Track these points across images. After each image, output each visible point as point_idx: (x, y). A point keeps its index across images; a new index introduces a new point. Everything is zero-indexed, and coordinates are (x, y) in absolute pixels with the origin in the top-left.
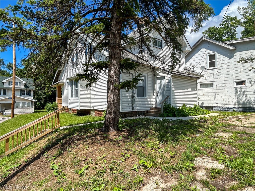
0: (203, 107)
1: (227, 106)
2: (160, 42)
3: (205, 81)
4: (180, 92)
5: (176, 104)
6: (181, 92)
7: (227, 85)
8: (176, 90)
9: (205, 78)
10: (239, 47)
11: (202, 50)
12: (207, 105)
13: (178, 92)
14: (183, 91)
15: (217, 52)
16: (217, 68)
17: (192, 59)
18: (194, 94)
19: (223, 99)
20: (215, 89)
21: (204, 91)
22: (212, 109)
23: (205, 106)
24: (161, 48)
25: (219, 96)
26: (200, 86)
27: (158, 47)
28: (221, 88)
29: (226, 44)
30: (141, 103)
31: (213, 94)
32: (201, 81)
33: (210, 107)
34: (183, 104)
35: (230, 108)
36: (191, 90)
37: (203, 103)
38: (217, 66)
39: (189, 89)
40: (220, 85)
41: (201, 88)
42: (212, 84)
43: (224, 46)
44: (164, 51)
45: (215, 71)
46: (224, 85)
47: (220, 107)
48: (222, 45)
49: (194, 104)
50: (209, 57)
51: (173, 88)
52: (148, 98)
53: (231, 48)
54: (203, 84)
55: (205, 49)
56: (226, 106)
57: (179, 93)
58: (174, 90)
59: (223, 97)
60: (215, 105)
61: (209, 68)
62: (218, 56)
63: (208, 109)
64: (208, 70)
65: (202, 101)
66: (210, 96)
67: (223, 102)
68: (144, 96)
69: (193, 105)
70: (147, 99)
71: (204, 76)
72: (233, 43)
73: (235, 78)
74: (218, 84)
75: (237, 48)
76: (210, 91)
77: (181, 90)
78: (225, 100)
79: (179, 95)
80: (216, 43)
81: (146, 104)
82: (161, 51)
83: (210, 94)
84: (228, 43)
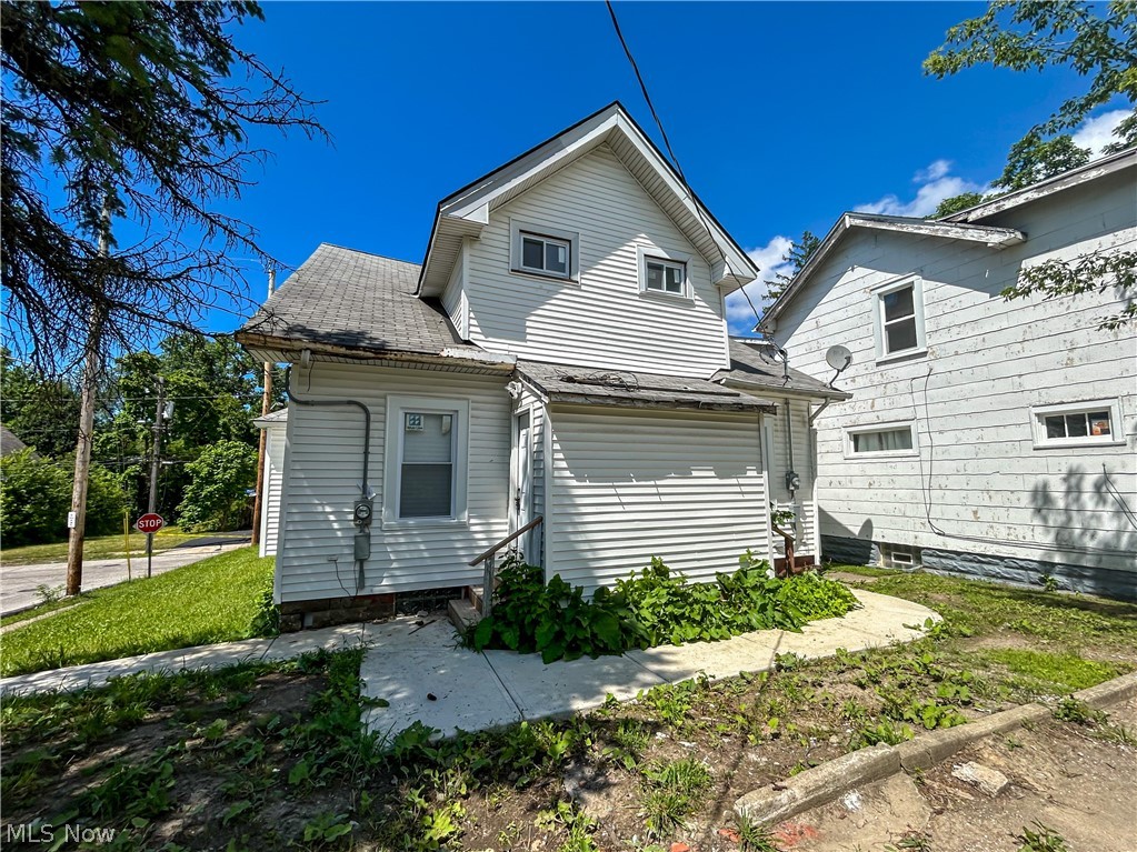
0: (873, 546)
1: (1004, 551)
3: (871, 417)
4: (620, 491)
5: (585, 566)
6: (635, 490)
7: (989, 435)
8: (588, 483)
9: (873, 406)
10: (1043, 226)
11: (849, 276)
12: (891, 539)
13: (612, 491)
14: (652, 483)
15: (920, 272)
16: (925, 350)
17: (807, 324)
18: (740, 497)
19: (975, 513)
20: (925, 455)
21: (871, 470)
22: (919, 560)
23: (881, 540)
24: (566, 274)
25: (950, 497)
26: (852, 443)
27: (545, 271)
28: (956, 452)
29: (965, 221)
31: (915, 482)
32: (854, 418)
33: (907, 548)
34: (649, 560)
35: (1022, 568)
36: (713, 474)
37: (868, 526)
38: (929, 342)
39: (695, 474)
40: (949, 438)
41: (856, 450)
42: (910, 431)
43: (951, 235)
44: (583, 288)
45: (920, 368)
46: (972, 437)
47: (958, 553)
48: (940, 234)
49: (744, 552)
50: (882, 303)
51: (567, 473)
52: (472, 521)
53: (994, 238)
54: (867, 435)
55: (860, 271)
56: (992, 550)
57: (616, 500)
58: (574, 483)
59: (975, 498)
60: (928, 540)
61: (885, 356)
62: (926, 291)
63: (897, 557)
64: (882, 367)
65: (865, 518)
66: (901, 493)
67: (973, 530)
68: (447, 512)
69: (737, 560)
70: (463, 527)
72: (1006, 207)
73: (1034, 397)
74: (941, 432)
75: (1032, 234)
76: (901, 468)
77: (635, 483)
78: (985, 515)
79: (620, 508)
80: (910, 230)
82: (565, 291)
83: (899, 481)
84: (972, 217)
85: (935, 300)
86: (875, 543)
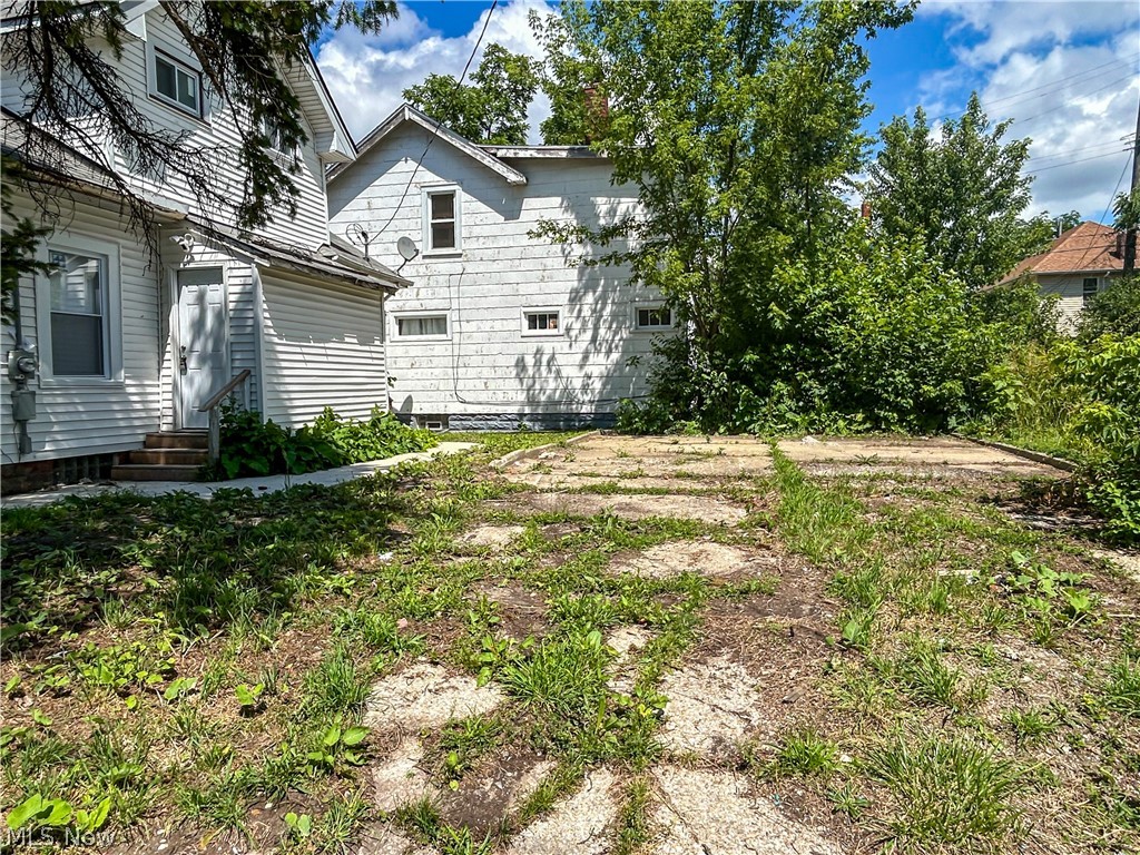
0: (412, 418)
1: (500, 410)
2: (189, 80)
3: (416, 304)
4: (305, 350)
5: (285, 410)
6: (313, 349)
7: (498, 325)
8: (284, 342)
9: (418, 295)
10: (540, 177)
11: (401, 166)
12: (428, 409)
13: (298, 350)
14: (322, 345)
15: (461, 183)
16: (460, 252)
17: (359, 202)
18: (370, 361)
19: (486, 383)
20: (456, 340)
21: (414, 351)
22: (446, 424)
23: (419, 412)
24: (197, 112)
25: (472, 373)
26: (397, 327)
27: (177, 103)
28: (478, 337)
29: (495, 155)
30: (81, 408)
31: (448, 361)
32: (401, 303)
33: (438, 416)
34: (322, 409)
35: (509, 420)
36: (355, 341)
37: (409, 401)
38: (464, 246)
39: (347, 340)
40: (472, 326)
41: (400, 334)
42: (445, 319)
43: (485, 162)
44: (214, 132)
45: (455, 266)
46: (486, 326)
47: (473, 415)
48: (478, 158)
49: (373, 406)
50: (430, 201)
51: (272, 331)
52: (128, 382)
53: (512, 177)
54: (410, 320)
55: (412, 165)
56: (494, 410)
57: (300, 357)
58: (276, 340)
59: (486, 373)
60: (455, 408)
61: (430, 251)
62: (464, 202)
63: (431, 425)
64: (427, 261)
65: (407, 394)
66: (436, 371)
67: (483, 397)
68: (99, 370)
69: (369, 412)
70: (120, 387)
71: (412, 284)
72: (520, 156)
73: (523, 300)
74: (468, 321)
75: (532, 181)
76: (439, 349)
77: (312, 344)
78: (492, 385)
79: (303, 365)
80: (458, 145)
81: (119, 416)
82: (199, 132)
83: (436, 361)
84: (500, 153)
85: (470, 211)
86: (416, 415)
